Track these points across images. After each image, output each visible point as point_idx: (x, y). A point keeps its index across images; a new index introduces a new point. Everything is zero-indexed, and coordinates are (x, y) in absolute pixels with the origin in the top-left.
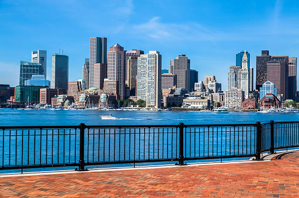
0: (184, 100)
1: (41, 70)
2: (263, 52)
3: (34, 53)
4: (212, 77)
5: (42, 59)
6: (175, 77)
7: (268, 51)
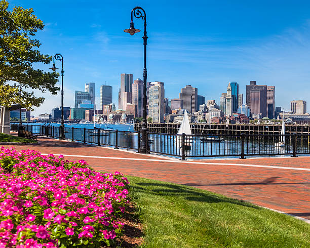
0: (175, 118)
1: (90, 96)
2: (251, 82)
3: (87, 85)
4: (213, 101)
5: (92, 89)
6: (182, 102)
7: (255, 82)
